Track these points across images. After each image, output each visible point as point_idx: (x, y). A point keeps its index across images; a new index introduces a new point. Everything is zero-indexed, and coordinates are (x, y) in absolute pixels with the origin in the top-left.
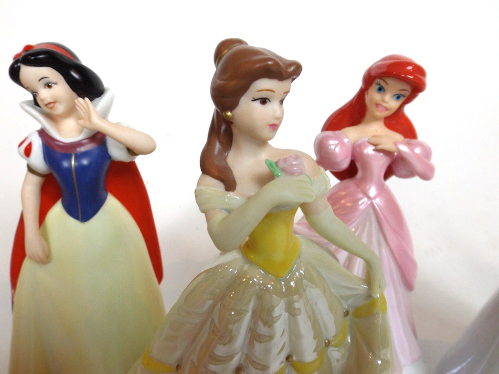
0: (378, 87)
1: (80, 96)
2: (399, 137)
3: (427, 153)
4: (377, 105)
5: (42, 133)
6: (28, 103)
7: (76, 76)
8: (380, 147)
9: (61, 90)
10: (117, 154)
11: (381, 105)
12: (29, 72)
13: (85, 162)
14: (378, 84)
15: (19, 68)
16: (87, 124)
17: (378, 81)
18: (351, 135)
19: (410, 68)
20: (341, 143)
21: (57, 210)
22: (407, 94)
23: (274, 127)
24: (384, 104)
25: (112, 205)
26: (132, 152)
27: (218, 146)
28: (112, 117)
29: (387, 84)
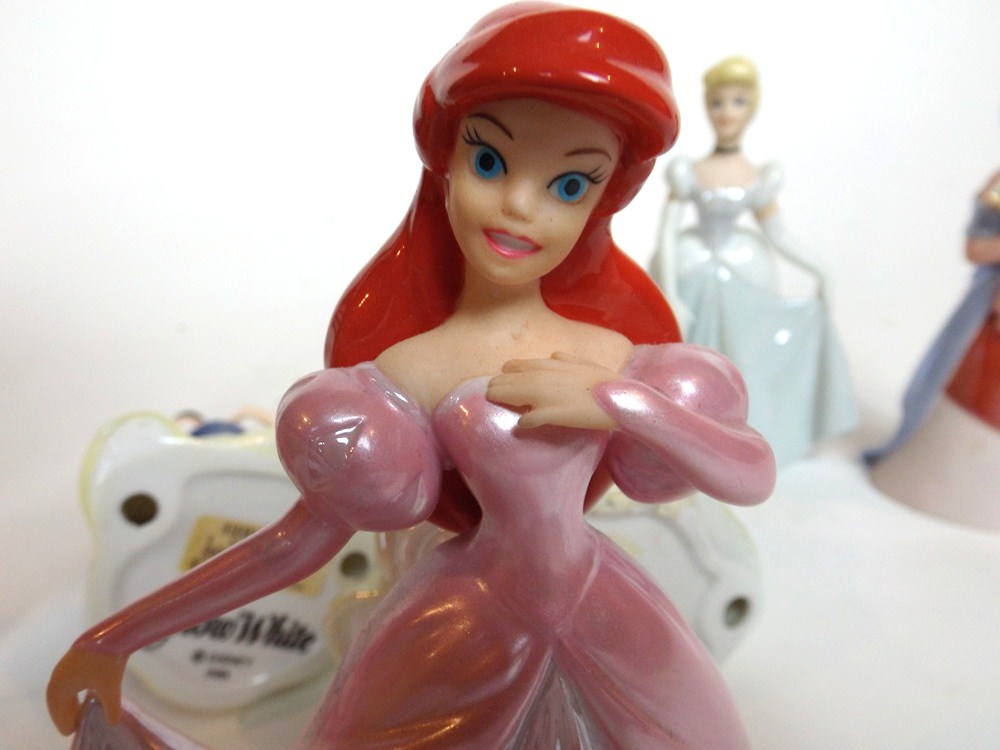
0: (475, 152)
3: (726, 392)
4: (491, 233)
11: (504, 232)
14: (472, 142)
17: (469, 125)
22: (607, 167)
24: (518, 228)
29: (509, 135)
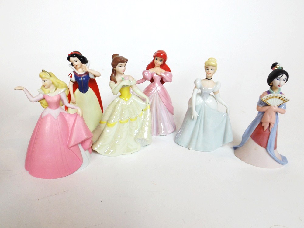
1: (83, 64)
2: (164, 71)
5: (74, 72)
6: (70, 64)
7: (82, 59)
8: (157, 74)
9: (79, 62)
10: (92, 77)
12: (72, 59)
13: (84, 79)
14: (156, 58)
15: (70, 58)
16: (85, 70)
18: (151, 71)
19: (162, 55)
20: (148, 73)
21: (78, 91)
22: (163, 60)
23: (124, 71)
24: (157, 63)
25: (90, 90)
26: (95, 76)
27: (114, 75)
28: (90, 68)
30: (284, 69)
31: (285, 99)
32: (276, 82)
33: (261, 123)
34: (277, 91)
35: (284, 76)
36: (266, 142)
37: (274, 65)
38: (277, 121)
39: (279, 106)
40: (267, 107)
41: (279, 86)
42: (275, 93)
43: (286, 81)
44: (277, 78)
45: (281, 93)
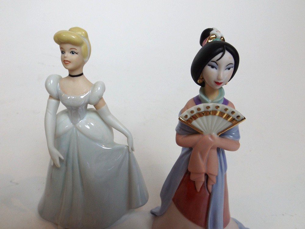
30: (227, 41)
31: (234, 116)
32: (211, 72)
33: (188, 173)
34: (216, 96)
35: (228, 57)
36: (205, 211)
37: (206, 34)
38: (223, 166)
39: (222, 134)
40: (195, 138)
41: (218, 84)
42: (212, 102)
43: (232, 70)
44: (210, 63)
45: (226, 102)
